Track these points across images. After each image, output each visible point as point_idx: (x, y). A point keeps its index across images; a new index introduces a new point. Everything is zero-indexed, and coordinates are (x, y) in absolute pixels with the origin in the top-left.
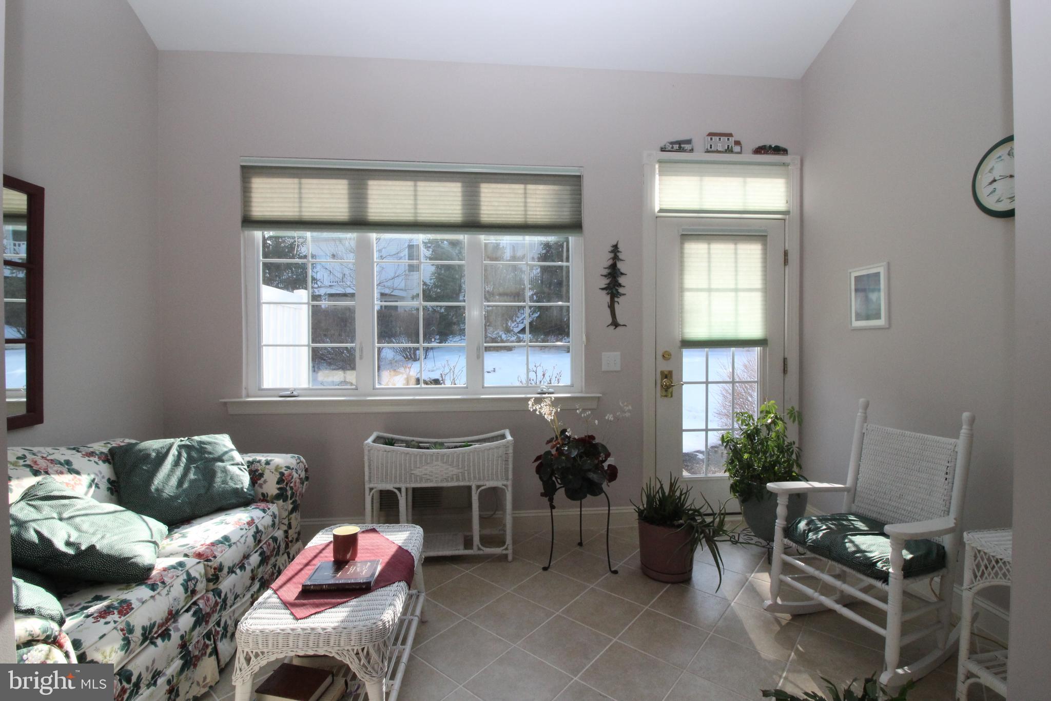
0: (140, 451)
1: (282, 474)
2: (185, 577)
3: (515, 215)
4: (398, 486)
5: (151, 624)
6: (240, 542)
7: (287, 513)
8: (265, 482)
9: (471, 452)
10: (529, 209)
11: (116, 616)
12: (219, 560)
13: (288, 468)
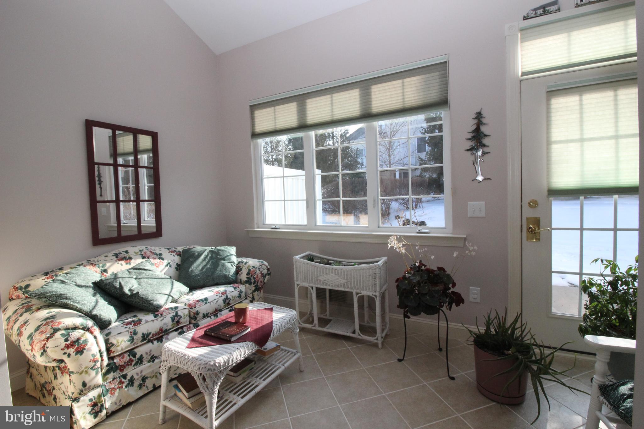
0: (192, 252)
1: (250, 270)
2: (174, 314)
3: (395, 103)
4: (311, 285)
5: (148, 333)
6: (213, 303)
7: (251, 291)
8: (242, 273)
9: (352, 270)
10: (406, 97)
11: (131, 326)
12: (196, 309)
13: (253, 267)
